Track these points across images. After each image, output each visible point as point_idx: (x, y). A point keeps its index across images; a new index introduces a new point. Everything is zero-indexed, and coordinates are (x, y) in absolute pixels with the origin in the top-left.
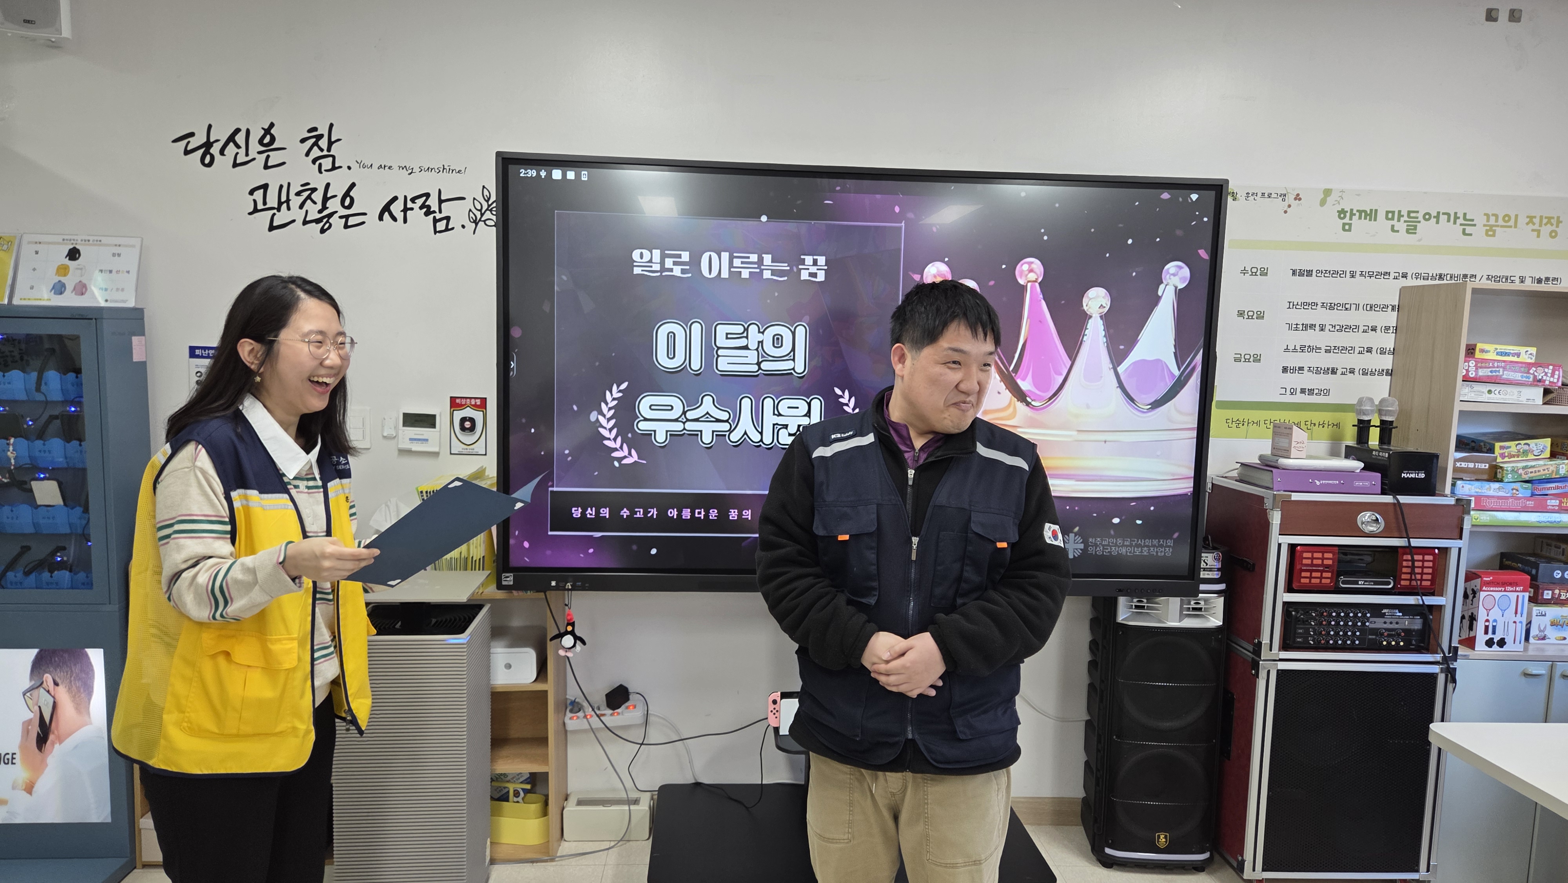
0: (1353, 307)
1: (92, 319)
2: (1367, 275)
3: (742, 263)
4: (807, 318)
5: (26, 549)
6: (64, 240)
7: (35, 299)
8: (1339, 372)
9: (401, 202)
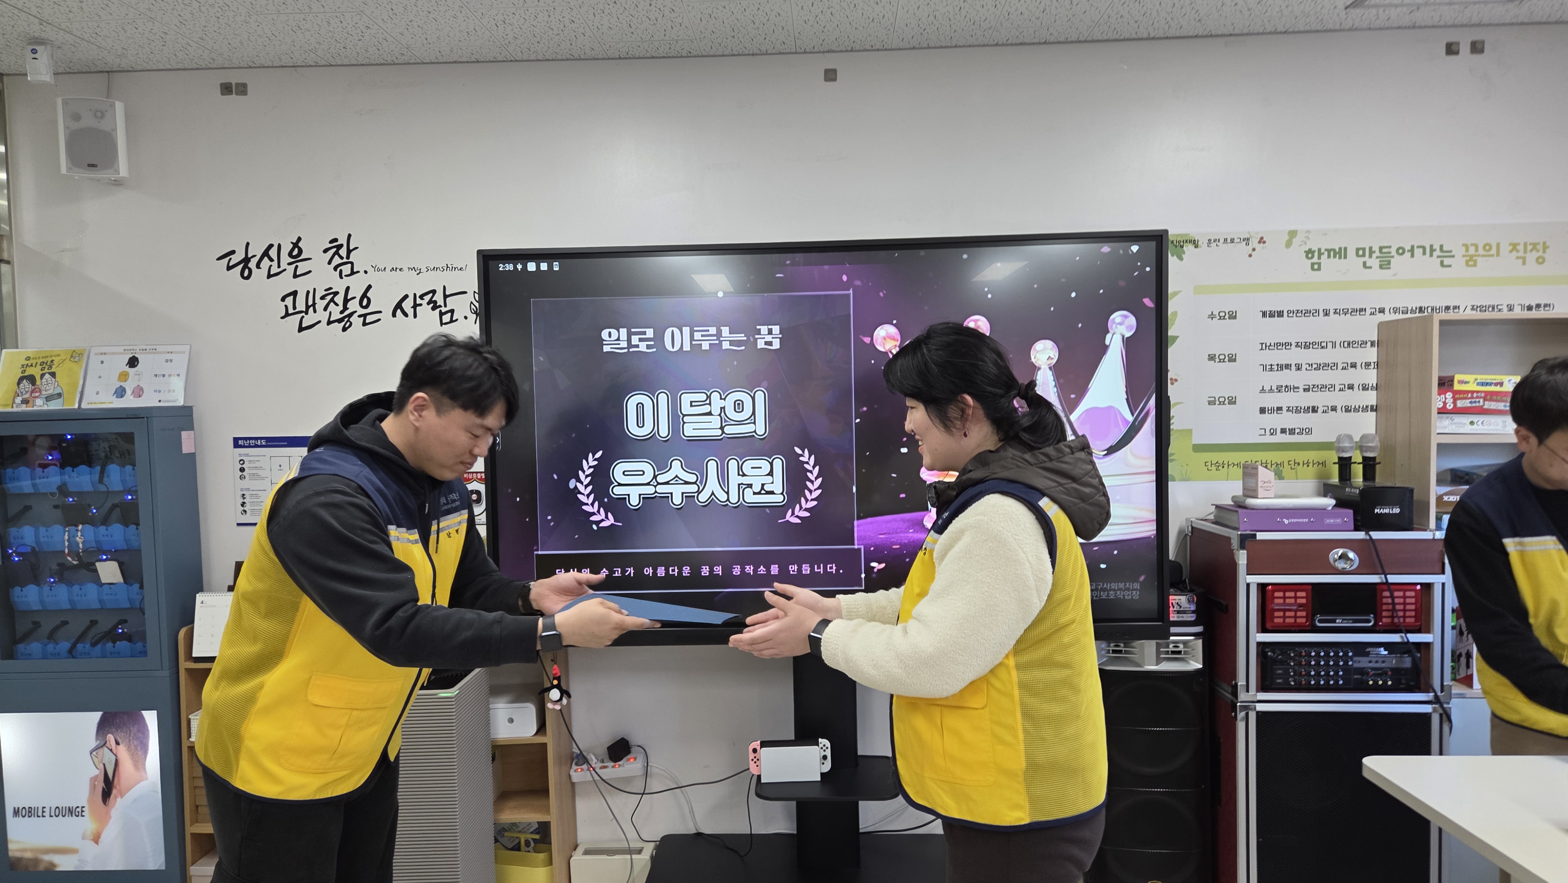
0: (1330, 345)
1: (144, 418)
2: (1341, 312)
3: (702, 336)
4: (765, 383)
5: (94, 623)
6: (125, 350)
7: (100, 403)
8: (1320, 410)
9: (411, 298)
